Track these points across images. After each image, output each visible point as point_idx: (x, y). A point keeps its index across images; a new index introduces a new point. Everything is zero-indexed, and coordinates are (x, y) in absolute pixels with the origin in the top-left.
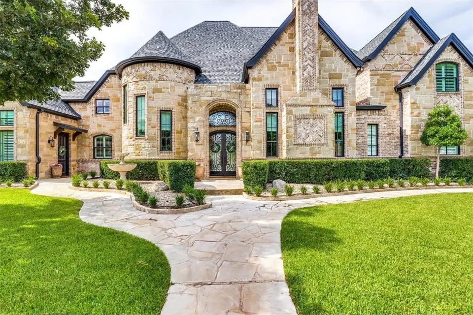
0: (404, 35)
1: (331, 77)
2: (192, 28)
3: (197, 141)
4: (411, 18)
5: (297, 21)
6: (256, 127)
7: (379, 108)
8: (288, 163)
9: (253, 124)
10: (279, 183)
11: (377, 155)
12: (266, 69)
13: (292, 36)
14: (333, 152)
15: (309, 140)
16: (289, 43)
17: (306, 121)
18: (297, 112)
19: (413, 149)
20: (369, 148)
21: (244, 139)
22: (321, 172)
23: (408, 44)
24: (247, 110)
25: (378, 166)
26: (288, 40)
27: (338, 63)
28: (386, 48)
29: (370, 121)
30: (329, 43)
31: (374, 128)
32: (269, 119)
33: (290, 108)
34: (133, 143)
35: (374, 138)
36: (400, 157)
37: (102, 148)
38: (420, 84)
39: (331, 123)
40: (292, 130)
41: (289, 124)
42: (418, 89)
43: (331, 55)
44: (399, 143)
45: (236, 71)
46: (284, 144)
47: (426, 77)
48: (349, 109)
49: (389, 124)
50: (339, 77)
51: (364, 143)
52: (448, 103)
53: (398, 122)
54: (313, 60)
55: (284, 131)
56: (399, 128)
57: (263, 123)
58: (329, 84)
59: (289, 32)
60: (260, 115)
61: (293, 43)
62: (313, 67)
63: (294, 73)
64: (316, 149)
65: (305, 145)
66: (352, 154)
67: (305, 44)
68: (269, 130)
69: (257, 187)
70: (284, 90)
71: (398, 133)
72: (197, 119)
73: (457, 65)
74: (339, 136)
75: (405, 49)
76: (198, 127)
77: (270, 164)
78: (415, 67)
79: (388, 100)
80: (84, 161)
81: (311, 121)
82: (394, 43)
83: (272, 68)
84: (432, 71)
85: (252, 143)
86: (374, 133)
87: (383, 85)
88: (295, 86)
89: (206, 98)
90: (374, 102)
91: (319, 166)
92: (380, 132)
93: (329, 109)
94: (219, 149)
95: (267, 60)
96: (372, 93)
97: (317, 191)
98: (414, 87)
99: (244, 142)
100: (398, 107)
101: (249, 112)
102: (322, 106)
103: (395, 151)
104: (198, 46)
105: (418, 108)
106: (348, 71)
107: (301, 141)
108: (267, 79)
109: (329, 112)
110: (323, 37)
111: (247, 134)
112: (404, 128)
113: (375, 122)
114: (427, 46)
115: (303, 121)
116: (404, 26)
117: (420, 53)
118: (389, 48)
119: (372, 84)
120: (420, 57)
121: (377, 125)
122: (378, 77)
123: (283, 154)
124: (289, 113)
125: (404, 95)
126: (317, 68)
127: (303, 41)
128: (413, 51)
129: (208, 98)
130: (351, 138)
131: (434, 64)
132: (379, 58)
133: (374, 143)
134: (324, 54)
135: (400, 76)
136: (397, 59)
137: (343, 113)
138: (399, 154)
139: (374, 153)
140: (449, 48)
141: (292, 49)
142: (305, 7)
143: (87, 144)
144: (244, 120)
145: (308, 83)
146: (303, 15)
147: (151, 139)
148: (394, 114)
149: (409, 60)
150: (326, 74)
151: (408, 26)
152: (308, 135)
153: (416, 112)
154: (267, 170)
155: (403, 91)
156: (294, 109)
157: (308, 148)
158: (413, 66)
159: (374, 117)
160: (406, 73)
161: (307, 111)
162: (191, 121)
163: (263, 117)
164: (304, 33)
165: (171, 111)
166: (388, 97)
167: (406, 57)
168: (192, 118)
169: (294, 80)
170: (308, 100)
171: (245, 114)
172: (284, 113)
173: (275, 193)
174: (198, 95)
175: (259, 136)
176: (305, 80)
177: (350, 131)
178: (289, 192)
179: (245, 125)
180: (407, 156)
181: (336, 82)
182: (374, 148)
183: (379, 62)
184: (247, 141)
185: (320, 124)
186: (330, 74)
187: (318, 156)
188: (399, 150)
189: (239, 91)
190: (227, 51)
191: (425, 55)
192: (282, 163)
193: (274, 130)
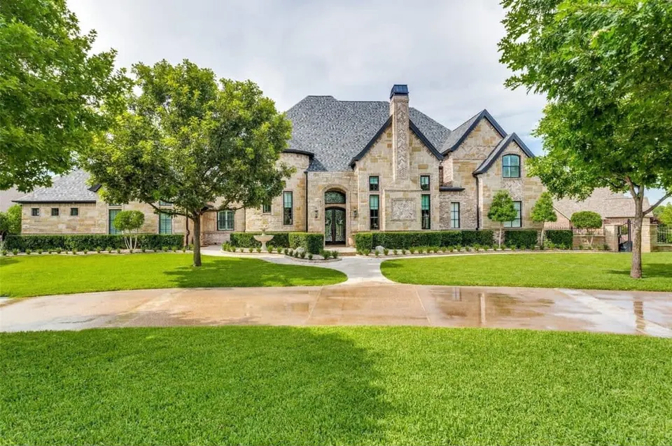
0: (480, 131)
1: (420, 168)
2: (298, 105)
3: (316, 217)
4: (485, 117)
5: (393, 125)
6: (362, 206)
7: (460, 190)
8: (387, 235)
9: (359, 204)
10: (380, 248)
11: (459, 227)
12: (369, 161)
13: (390, 135)
14: (420, 225)
15: (402, 217)
16: (387, 141)
17: (400, 202)
18: (393, 195)
19: (485, 223)
20: (453, 222)
21: (353, 215)
22: (410, 241)
23: (483, 138)
24: (355, 192)
25: (453, 237)
26: (386, 139)
27: (424, 156)
28: (466, 141)
29: (453, 200)
30: (418, 141)
31: (457, 205)
32: (372, 199)
33: (388, 193)
34: (260, 218)
35: (457, 214)
36: (477, 229)
37: (224, 221)
38: (490, 172)
39: (419, 204)
40: (390, 210)
41: (388, 205)
42: (488, 175)
43: (420, 151)
44: (476, 218)
45: (343, 155)
46: (384, 220)
47: (494, 166)
48: (434, 191)
49: (468, 201)
50: (426, 167)
51: (449, 218)
52: (512, 187)
53: (476, 201)
54: (405, 157)
55: (384, 210)
56: (476, 206)
57: (368, 203)
58: (418, 173)
59: (387, 132)
60: (365, 197)
61: (390, 141)
62: (406, 162)
63: (391, 164)
64: (408, 223)
65: (399, 220)
66: (436, 227)
67: (399, 144)
68: (372, 208)
69: (366, 250)
70: (384, 177)
71: (476, 210)
72: (316, 199)
73: (520, 156)
74: (426, 212)
75: (480, 142)
76: (317, 206)
77: (374, 235)
78: (489, 157)
79: (467, 183)
80: (209, 233)
81: (404, 202)
82: (472, 137)
83: (375, 160)
84: (499, 161)
85: (359, 219)
86: (457, 210)
87: (464, 171)
88: (392, 174)
89: (323, 183)
90: (456, 184)
91: (408, 236)
92: (460, 209)
93: (417, 193)
94: (330, 222)
95: (370, 154)
96: (454, 178)
97: (404, 253)
98: (486, 174)
99: (352, 218)
100: (475, 189)
101: (357, 194)
102: (412, 191)
103: (473, 225)
104: (306, 126)
105: (489, 190)
106: (433, 163)
107: (396, 218)
108: (371, 169)
109: (418, 196)
110: (413, 136)
111: (355, 211)
112: (479, 206)
113: (457, 200)
114: (498, 139)
115: (397, 202)
116: (480, 123)
117: (493, 145)
118: (468, 141)
119: (454, 171)
120: (493, 148)
121: (459, 203)
122: (459, 165)
123: (383, 228)
124: (387, 196)
125: (479, 179)
126: (408, 162)
127: (398, 142)
128: (487, 143)
129: (325, 183)
130: (435, 215)
131: (501, 155)
132: (460, 149)
133: (457, 218)
134: (414, 150)
135: (476, 164)
136: (474, 150)
137: (429, 195)
138: (476, 226)
139: (457, 226)
140: (513, 143)
141: (390, 146)
142: (399, 116)
143: (211, 217)
144: (352, 201)
145: (401, 173)
146: (398, 122)
147: (277, 215)
148: (472, 195)
149: (484, 151)
150: (416, 165)
151: (483, 123)
152: (401, 213)
153: (487, 194)
154: (372, 240)
155: (478, 176)
156: (391, 194)
157: (401, 223)
158: (488, 155)
159: (456, 197)
160: (482, 162)
161: (400, 195)
162: (311, 201)
163: (368, 198)
164: (399, 136)
165: (292, 192)
166: (467, 180)
167: (482, 149)
168: (312, 199)
169: (391, 169)
170: (401, 186)
171: (353, 196)
172: (384, 196)
173: (377, 253)
174: (316, 180)
175: (364, 213)
176: (399, 172)
177: (434, 209)
178: (386, 253)
179: (353, 204)
180: (481, 228)
181: (424, 172)
182: (457, 222)
183: (460, 152)
184: (355, 217)
185: (410, 205)
186: (419, 166)
187: (409, 229)
188: (476, 224)
189: (349, 177)
190: (333, 133)
191: (496, 147)
192: (382, 235)
193: (376, 208)
